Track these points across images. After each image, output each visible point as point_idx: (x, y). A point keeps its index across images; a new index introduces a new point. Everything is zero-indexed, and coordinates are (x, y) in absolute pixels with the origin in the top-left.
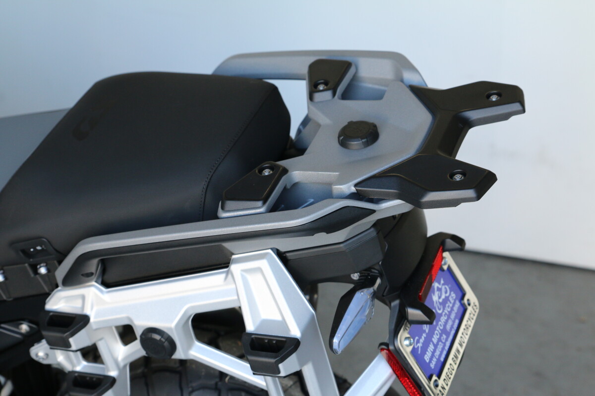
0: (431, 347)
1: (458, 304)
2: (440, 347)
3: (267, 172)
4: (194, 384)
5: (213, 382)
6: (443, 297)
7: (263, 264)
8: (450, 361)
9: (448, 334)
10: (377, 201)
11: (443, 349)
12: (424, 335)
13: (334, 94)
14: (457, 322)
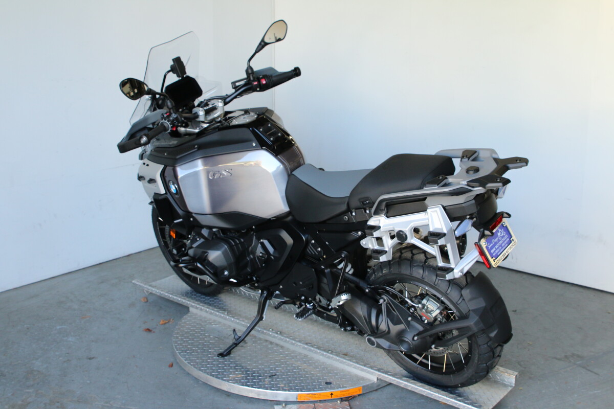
0: (494, 249)
1: (508, 239)
2: (498, 250)
3: (441, 178)
4: (415, 265)
5: (422, 264)
6: (502, 235)
7: (437, 209)
8: (501, 255)
9: (502, 247)
10: (473, 187)
11: (499, 251)
12: (492, 244)
13: (469, 159)
14: (507, 245)
